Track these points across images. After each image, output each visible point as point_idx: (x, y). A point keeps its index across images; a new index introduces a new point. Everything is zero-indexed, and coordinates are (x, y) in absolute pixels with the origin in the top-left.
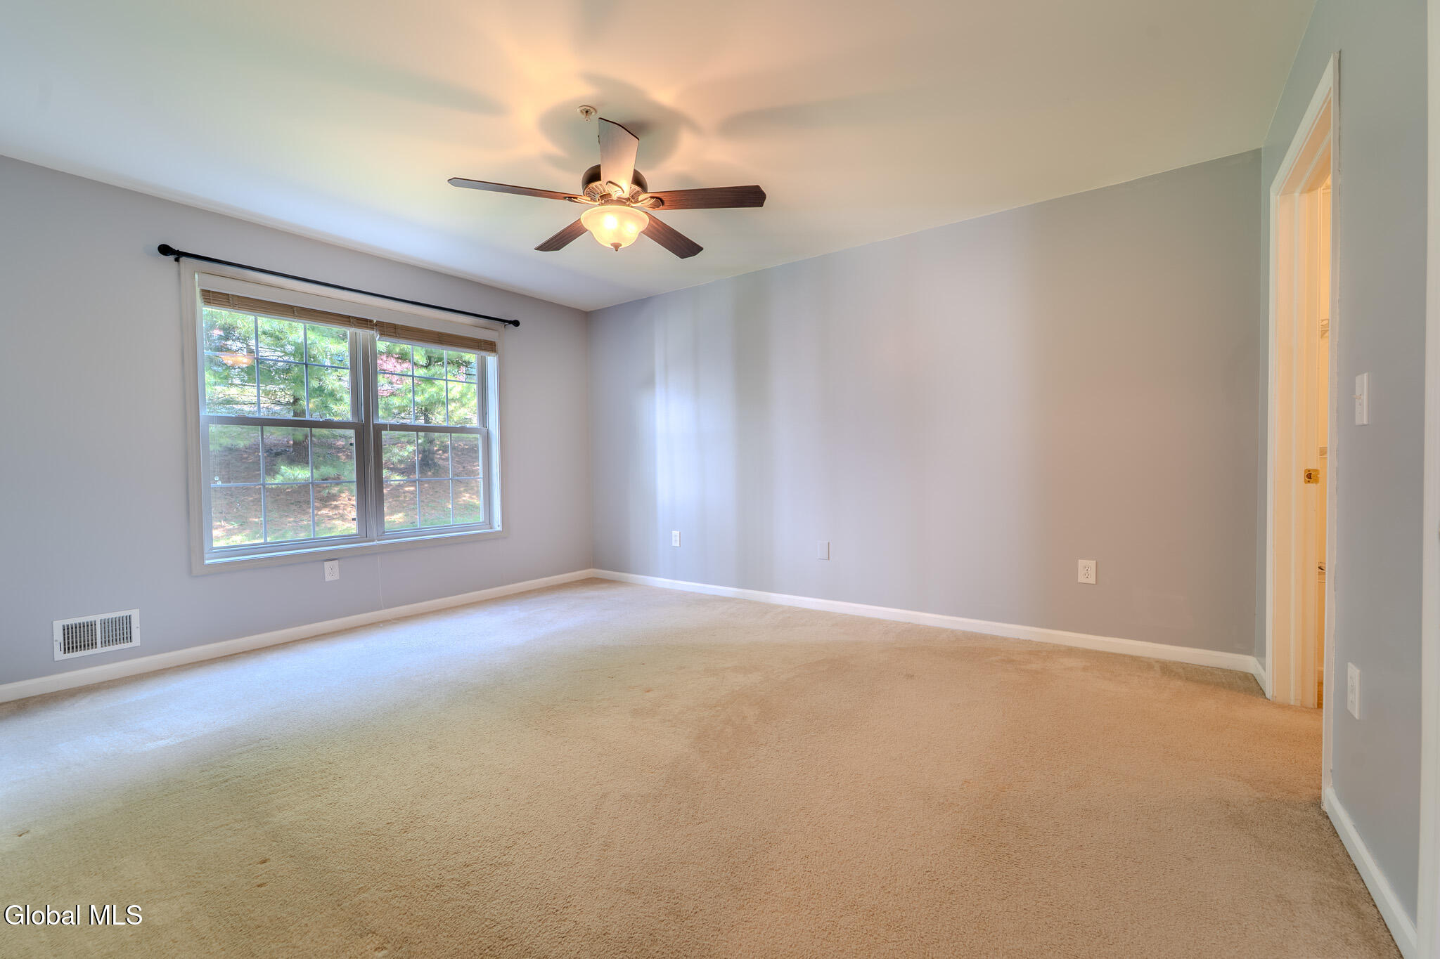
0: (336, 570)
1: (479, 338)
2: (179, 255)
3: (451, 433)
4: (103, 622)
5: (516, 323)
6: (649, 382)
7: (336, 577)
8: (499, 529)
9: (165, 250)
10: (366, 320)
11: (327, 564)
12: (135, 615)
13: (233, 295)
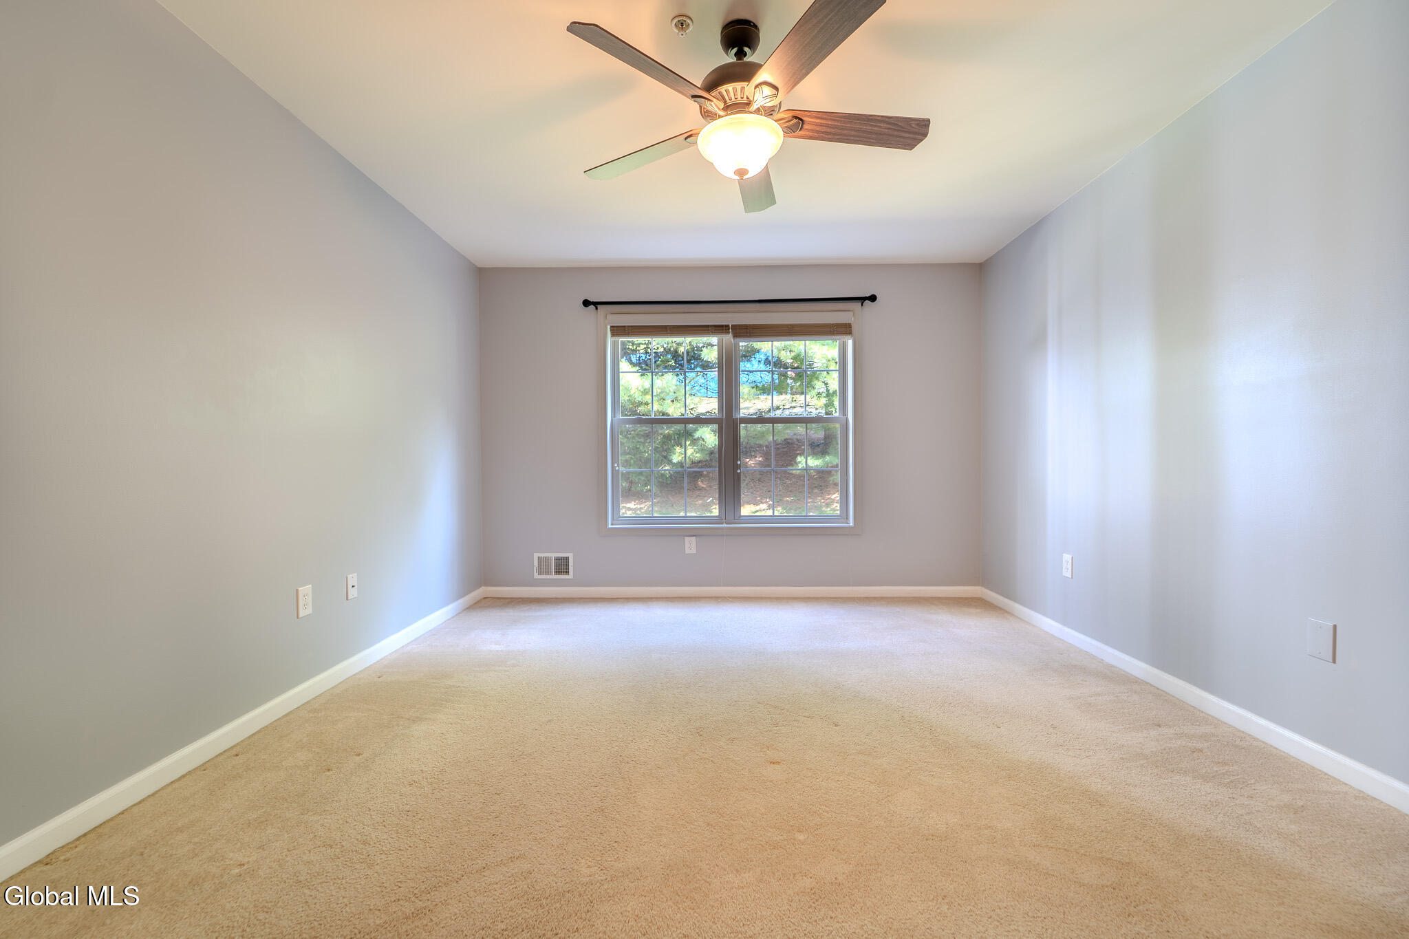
0: (694, 545)
1: (832, 323)
2: (596, 304)
3: (806, 423)
4: (556, 559)
5: (873, 298)
6: (1040, 341)
7: (694, 551)
8: (851, 524)
9: (586, 303)
10: (722, 326)
11: (687, 539)
12: (571, 556)
13: (628, 326)
